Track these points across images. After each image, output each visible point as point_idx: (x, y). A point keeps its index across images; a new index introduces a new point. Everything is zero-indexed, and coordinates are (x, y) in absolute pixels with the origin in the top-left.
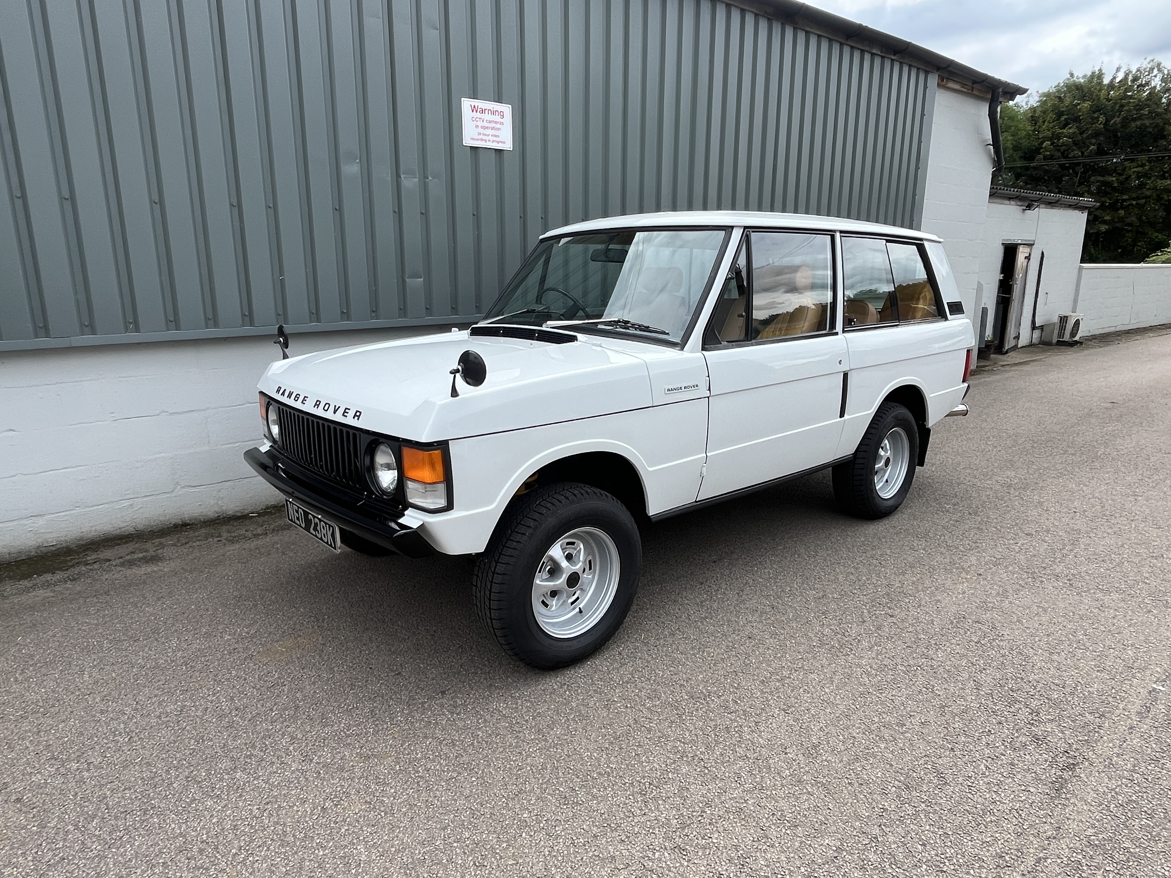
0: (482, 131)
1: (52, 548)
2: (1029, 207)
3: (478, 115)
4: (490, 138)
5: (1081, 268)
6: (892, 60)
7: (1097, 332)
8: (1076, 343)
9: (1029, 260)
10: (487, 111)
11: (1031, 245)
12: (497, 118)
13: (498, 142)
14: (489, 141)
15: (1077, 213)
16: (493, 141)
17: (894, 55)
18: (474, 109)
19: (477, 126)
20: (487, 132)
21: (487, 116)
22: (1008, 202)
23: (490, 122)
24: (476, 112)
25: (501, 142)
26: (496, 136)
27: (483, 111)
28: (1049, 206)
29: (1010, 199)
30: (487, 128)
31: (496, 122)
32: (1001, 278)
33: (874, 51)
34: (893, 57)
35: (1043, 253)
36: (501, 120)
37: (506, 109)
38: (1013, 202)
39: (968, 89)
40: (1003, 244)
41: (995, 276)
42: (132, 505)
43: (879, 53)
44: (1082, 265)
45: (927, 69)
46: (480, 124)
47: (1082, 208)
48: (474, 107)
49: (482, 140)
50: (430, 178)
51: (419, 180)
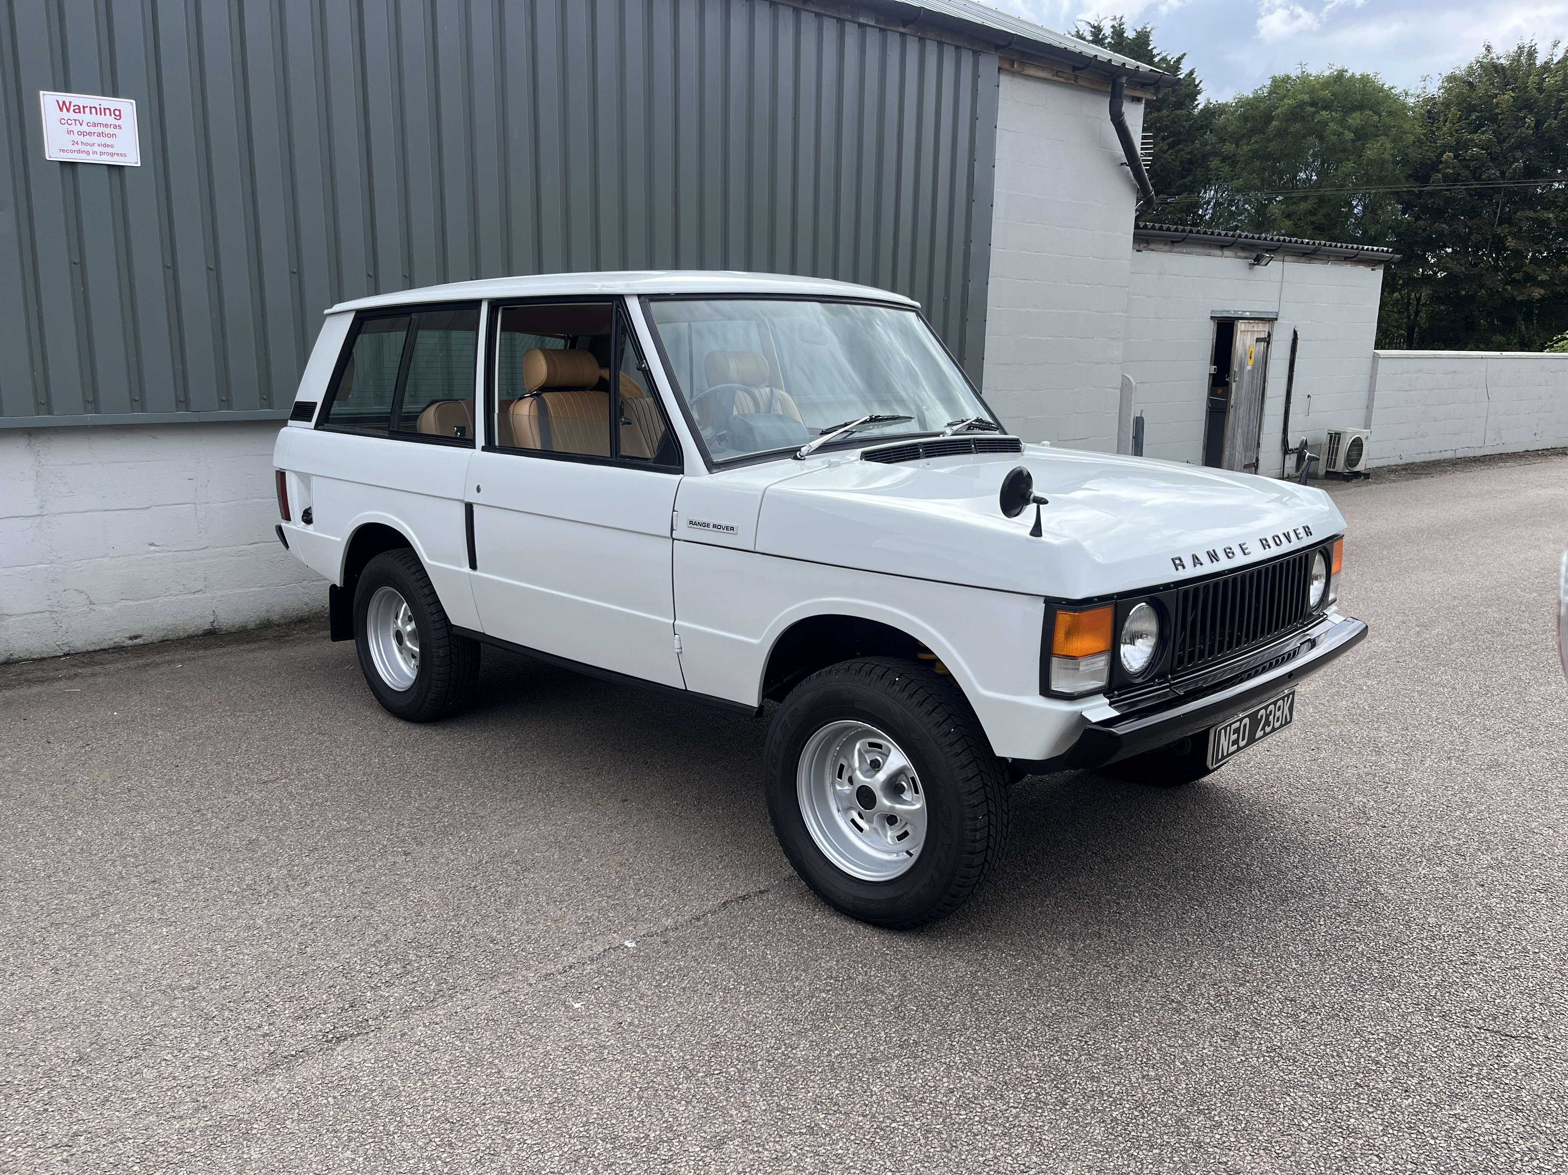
0: (80, 138)
2: (1258, 260)
3: (72, 115)
4: (96, 148)
5: (1376, 357)
6: (902, 35)
7: (1418, 459)
8: (1357, 475)
9: (1268, 343)
10: (87, 110)
11: (1272, 320)
12: (109, 119)
13: (112, 155)
14: (94, 153)
15: (1363, 271)
16: (102, 154)
17: (904, 26)
18: (63, 106)
19: (69, 132)
20: (87, 139)
21: (86, 117)
22: (1218, 252)
23: (94, 125)
24: (68, 110)
25: (118, 154)
26: (108, 146)
27: (79, 109)
28: (1303, 259)
29: (1222, 247)
30: (89, 134)
31: (106, 126)
32: (1213, 372)
33: (862, 20)
34: (903, 30)
35: (1295, 333)
36: (117, 123)
37: (127, 107)
38: (1227, 253)
39: (1067, 79)
40: (1212, 318)
41: (1205, 368)
43: (872, 23)
44: (1376, 351)
45: (975, 48)
46: (76, 128)
47: (1372, 263)
48: (64, 103)
49: (79, 151)
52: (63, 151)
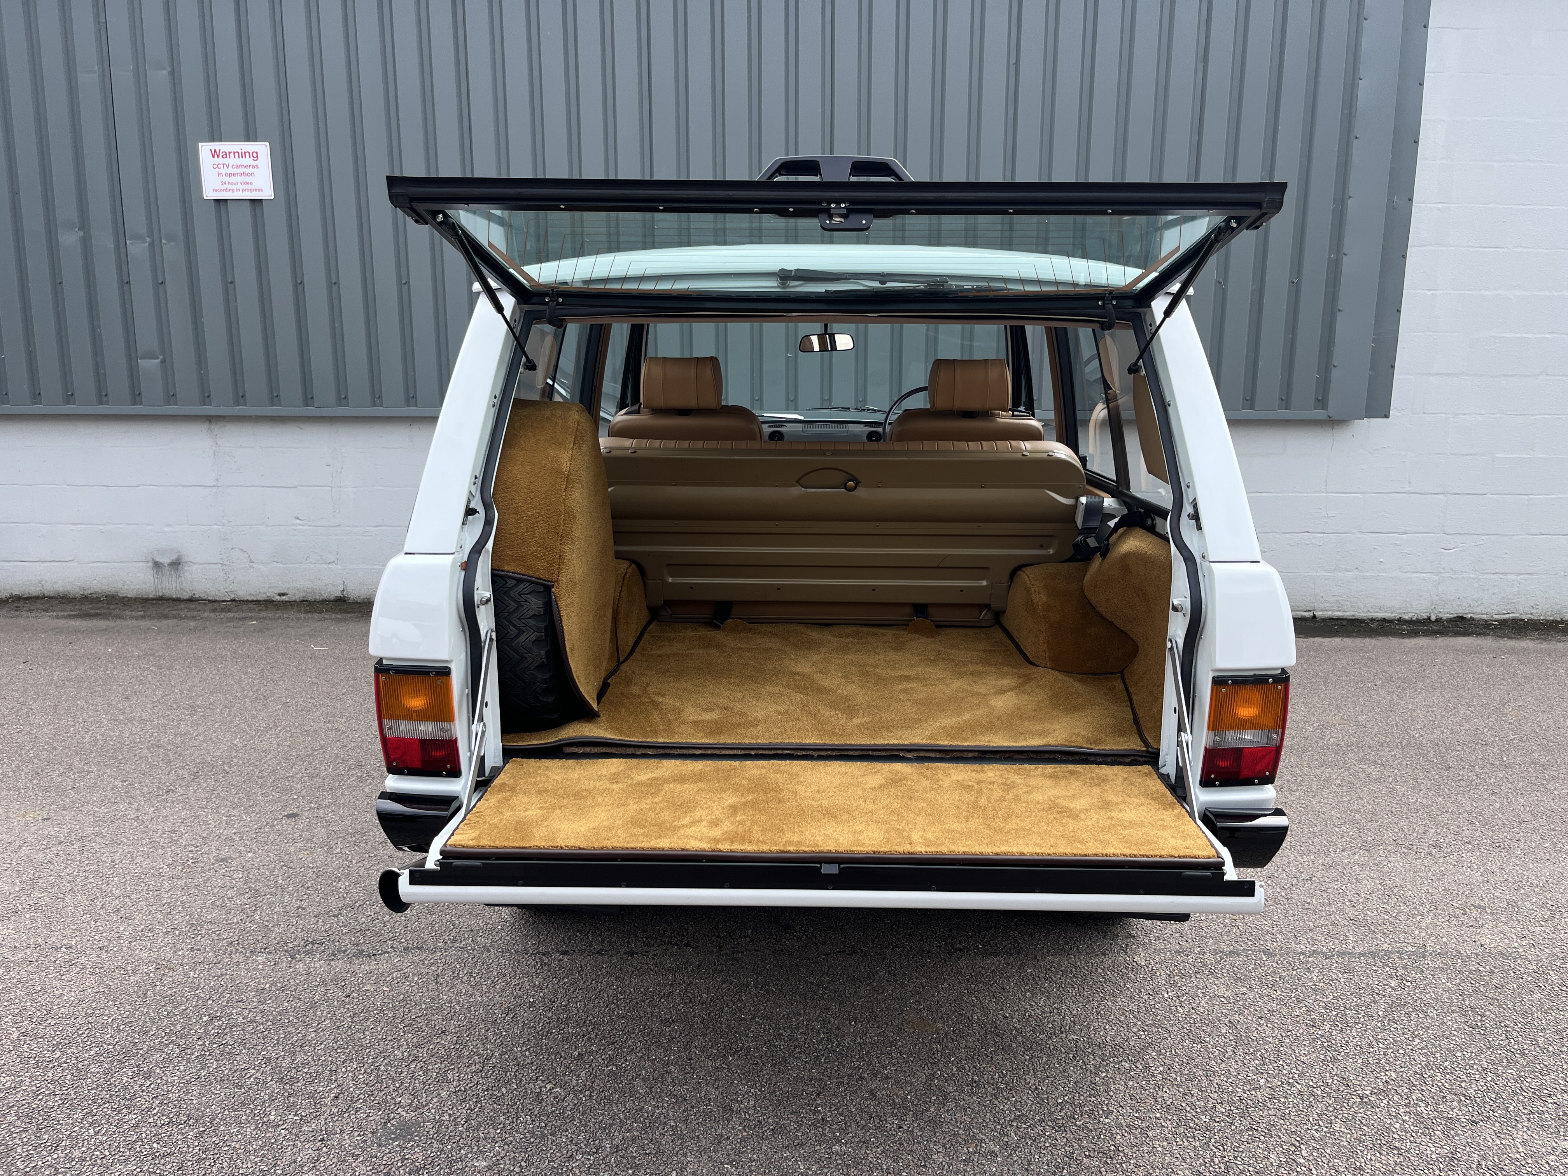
0: (227, 179)
3: (221, 160)
4: (239, 186)
10: (232, 155)
12: (248, 161)
13: (251, 191)
14: (238, 190)
16: (243, 190)
18: (215, 154)
19: (220, 175)
20: (234, 179)
21: (231, 161)
23: (238, 167)
24: (218, 157)
25: (256, 190)
26: (248, 183)
27: (226, 155)
30: (234, 175)
31: (246, 167)
36: (255, 163)
37: (262, 148)
46: (224, 171)
48: (215, 151)
49: (227, 190)
50: (164, 241)
51: (152, 245)
52: (216, 190)
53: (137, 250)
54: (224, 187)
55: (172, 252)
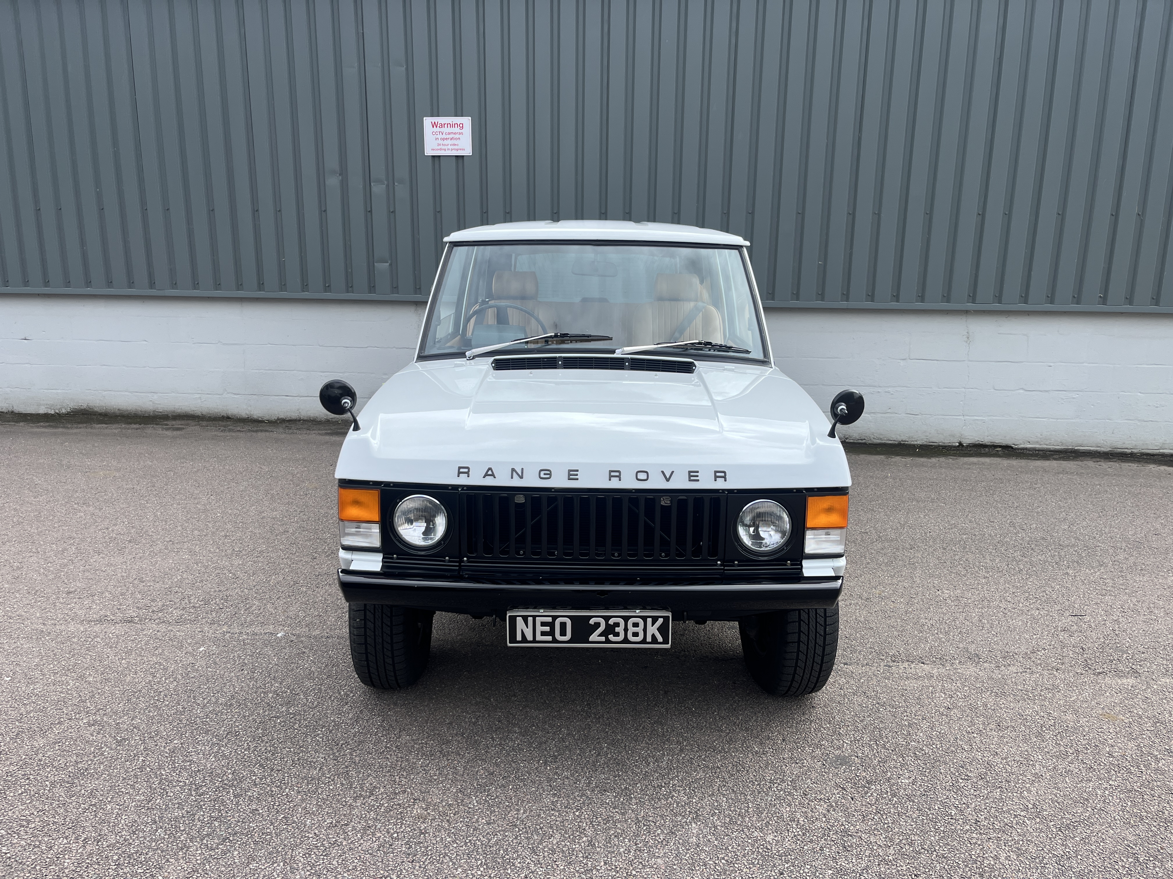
0: (441, 142)
1: (160, 414)
3: (438, 129)
4: (450, 147)
10: (446, 125)
12: (457, 130)
13: (457, 150)
14: (448, 149)
16: (452, 150)
19: (436, 139)
20: (446, 142)
21: (446, 130)
23: (449, 134)
24: (436, 127)
25: (460, 149)
26: (455, 145)
27: (442, 126)
30: (446, 139)
31: (455, 133)
36: (461, 131)
37: (466, 121)
42: (200, 398)
46: (440, 136)
48: (435, 123)
49: (441, 149)
50: (396, 184)
51: (388, 186)
52: (433, 150)
53: (378, 189)
54: (439, 147)
55: (402, 192)
